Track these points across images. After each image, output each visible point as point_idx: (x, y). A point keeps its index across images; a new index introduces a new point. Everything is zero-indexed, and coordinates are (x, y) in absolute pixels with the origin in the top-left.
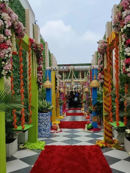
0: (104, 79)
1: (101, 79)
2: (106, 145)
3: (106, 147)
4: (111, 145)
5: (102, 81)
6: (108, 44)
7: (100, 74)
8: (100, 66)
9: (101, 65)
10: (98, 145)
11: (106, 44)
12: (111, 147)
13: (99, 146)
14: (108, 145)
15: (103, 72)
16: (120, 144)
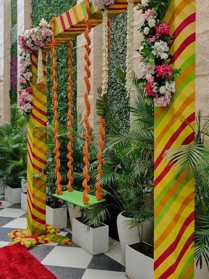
0: (31, 103)
1: (27, 102)
2: (37, 240)
3: (38, 243)
4: (46, 239)
5: (29, 106)
6: (54, 32)
7: (24, 93)
8: (25, 75)
9: (27, 73)
10: (19, 243)
11: (50, 31)
12: (46, 242)
13: (24, 246)
14: (40, 238)
15: (32, 89)
16: (58, 232)
